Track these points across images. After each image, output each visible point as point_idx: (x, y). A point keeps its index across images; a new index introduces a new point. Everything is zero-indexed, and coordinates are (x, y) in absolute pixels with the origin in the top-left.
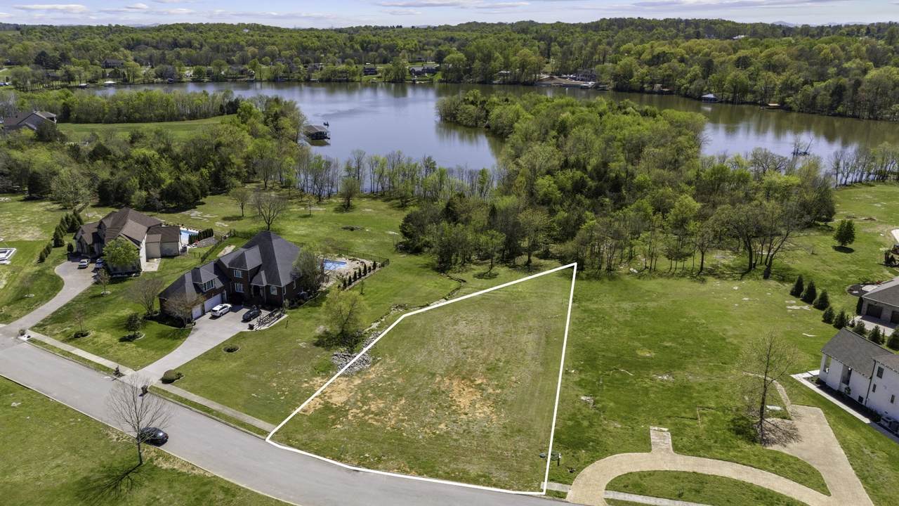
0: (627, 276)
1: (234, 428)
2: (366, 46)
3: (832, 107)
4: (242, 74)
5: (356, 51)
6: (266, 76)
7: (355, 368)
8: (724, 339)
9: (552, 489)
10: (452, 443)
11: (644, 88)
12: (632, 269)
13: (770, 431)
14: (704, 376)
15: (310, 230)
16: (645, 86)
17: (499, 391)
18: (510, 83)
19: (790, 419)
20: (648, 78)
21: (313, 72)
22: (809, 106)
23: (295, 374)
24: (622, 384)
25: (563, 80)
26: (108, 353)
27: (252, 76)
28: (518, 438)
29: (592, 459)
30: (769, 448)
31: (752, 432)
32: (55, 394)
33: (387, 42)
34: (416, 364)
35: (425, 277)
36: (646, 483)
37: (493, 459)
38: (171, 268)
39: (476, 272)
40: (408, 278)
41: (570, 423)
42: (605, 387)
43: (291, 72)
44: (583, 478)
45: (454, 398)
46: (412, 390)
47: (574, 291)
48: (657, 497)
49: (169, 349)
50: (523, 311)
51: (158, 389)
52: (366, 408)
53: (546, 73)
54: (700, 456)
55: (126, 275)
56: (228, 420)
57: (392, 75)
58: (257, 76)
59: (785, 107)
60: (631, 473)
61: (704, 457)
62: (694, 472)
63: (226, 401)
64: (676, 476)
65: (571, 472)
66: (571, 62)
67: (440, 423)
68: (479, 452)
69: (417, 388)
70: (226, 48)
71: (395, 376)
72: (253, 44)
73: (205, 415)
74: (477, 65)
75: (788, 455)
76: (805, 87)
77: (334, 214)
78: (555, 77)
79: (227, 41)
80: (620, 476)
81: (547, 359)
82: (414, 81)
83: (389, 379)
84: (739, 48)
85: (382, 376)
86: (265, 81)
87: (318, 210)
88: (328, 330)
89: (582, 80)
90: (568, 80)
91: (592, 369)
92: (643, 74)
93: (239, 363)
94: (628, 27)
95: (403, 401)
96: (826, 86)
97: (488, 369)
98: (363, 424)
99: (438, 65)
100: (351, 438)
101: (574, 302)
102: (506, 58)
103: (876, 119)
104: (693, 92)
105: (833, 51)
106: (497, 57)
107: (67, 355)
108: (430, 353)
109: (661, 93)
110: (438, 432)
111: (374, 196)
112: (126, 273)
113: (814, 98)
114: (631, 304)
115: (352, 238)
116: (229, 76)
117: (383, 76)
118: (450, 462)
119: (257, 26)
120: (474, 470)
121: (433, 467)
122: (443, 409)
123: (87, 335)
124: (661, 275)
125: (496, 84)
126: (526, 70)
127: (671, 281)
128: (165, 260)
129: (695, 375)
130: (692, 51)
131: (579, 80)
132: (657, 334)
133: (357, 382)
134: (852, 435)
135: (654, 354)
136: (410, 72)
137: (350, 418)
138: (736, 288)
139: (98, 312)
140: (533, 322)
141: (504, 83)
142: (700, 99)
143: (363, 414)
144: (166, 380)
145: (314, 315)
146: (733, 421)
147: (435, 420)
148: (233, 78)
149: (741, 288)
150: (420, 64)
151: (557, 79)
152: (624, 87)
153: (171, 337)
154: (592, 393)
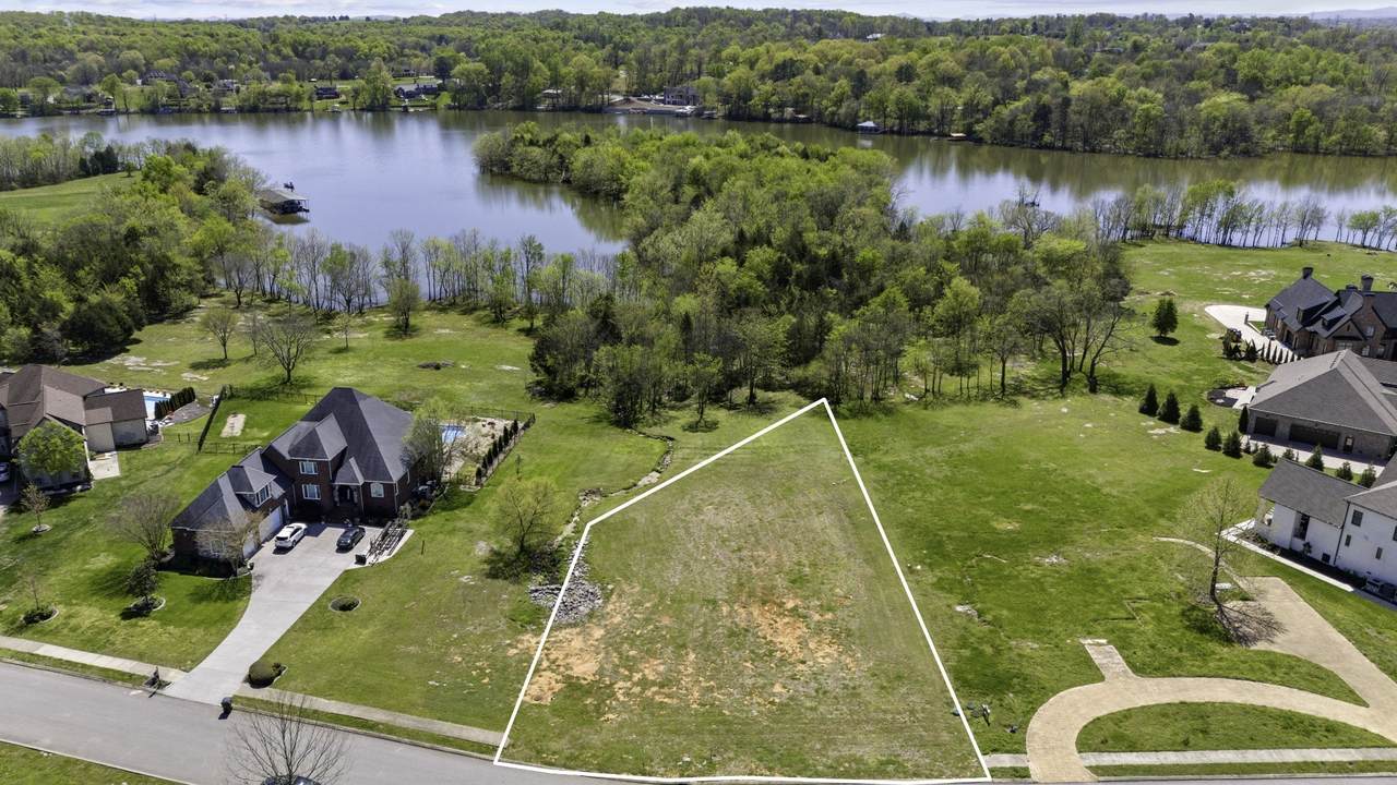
0: (907, 407)
1: (432, 748)
2: (302, 51)
3: (1037, 136)
4: (89, 101)
5: (285, 58)
6: (137, 105)
7: (581, 608)
8: (1097, 490)
9: (1003, 766)
10: (810, 715)
11: (770, 114)
12: (907, 395)
13: (1241, 621)
14: (1105, 549)
15: (363, 374)
16: (771, 110)
17: (829, 616)
18: (564, 109)
19: (1253, 600)
20: (774, 98)
21: (224, 95)
22: (1004, 136)
23: (484, 635)
24: (1000, 578)
25: (646, 103)
26: (113, 644)
27: (108, 104)
28: (903, 690)
29: (1030, 706)
30: (1253, 648)
31: (1220, 627)
32: (47, 741)
33: (338, 44)
34: (676, 588)
35: (606, 439)
36: (1129, 730)
37: (887, 731)
38: (145, 467)
39: (682, 422)
40: (580, 443)
41: (966, 653)
42: (980, 588)
43: (182, 97)
44: (1036, 738)
45: (769, 638)
46: (696, 634)
47: (845, 437)
48: (1157, 751)
49: (228, 621)
50: (790, 478)
51: (248, 699)
52: (637, 677)
53: (617, 92)
54: (1174, 676)
55: (64, 491)
56: (414, 738)
57: (365, 98)
58: (118, 104)
59: (972, 137)
60: (1098, 719)
61: (1180, 676)
62: (1182, 703)
63: (392, 702)
64: (1164, 713)
65: (1013, 732)
66: (653, 76)
67: (773, 685)
68: (859, 722)
69: (701, 629)
70: (41, 54)
71: (653, 613)
72: (91, 47)
73: (365, 734)
74: (507, 80)
75: (1283, 655)
76: (998, 108)
77: (389, 343)
78: (631, 98)
79: (40, 42)
80: (1086, 727)
81: (870, 553)
82: (405, 107)
83: (647, 621)
84: (890, 53)
85: (632, 617)
86: (134, 113)
87: (359, 337)
88: (496, 547)
89: (674, 103)
90: (653, 103)
91: (945, 560)
92: (767, 92)
93: (371, 629)
94: (715, 20)
95: (692, 656)
96: (1024, 107)
97: (793, 582)
98: (648, 705)
99: (440, 81)
100: (644, 733)
101: (854, 455)
102: (553, 69)
103: (1093, 151)
104: (842, 119)
105: (1013, 56)
106: (539, 68)
107: (30, 659)
108: (686, 565)
109: (794, 121)
110: (777, 700)
111: (441, 305)
112: (62, 487)
113: (1011, 123)
114: (938, 449)
115: (445, 382)
116: (64, 106)
117: (350, 100)
118: (824, 748)
119: (88, 16)
120: (870, 754)
121: (803, 761)
122: (762, 659)
123: (48, 616)
124: (953, 400)
125: (542, 111)
126: (587, 89)
127: (972, 409)
128: (125, 453)
129: (1093, 550)
130: (826, 56)
131: (669, 103)
132: (1004, 493)
133: (598, 633)
134: (1340, 612)
135: (1017, 525)
136: (396, 93)
137: (622, 698)
138: (1065, 410)
139: (47, 568)
140: (815, 495)
141: (554, 109)
142: (854, 129)
143: (639, 688)
144: (257, 680)
145: (460, 524)
146: (1183, 614)
147: (761, 681)
148: (73, 108)
149: (1073, 410)
150: (411, 79)
151: (637, 104)
152: (740, 112)
153: (219, 598)
154: (967, 599)
